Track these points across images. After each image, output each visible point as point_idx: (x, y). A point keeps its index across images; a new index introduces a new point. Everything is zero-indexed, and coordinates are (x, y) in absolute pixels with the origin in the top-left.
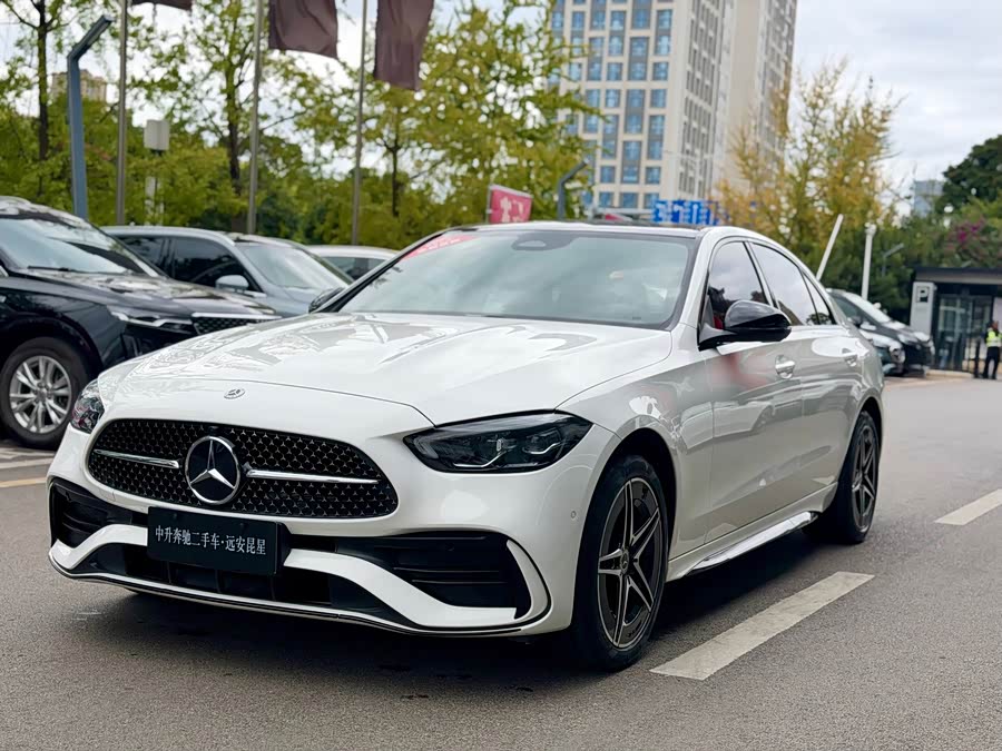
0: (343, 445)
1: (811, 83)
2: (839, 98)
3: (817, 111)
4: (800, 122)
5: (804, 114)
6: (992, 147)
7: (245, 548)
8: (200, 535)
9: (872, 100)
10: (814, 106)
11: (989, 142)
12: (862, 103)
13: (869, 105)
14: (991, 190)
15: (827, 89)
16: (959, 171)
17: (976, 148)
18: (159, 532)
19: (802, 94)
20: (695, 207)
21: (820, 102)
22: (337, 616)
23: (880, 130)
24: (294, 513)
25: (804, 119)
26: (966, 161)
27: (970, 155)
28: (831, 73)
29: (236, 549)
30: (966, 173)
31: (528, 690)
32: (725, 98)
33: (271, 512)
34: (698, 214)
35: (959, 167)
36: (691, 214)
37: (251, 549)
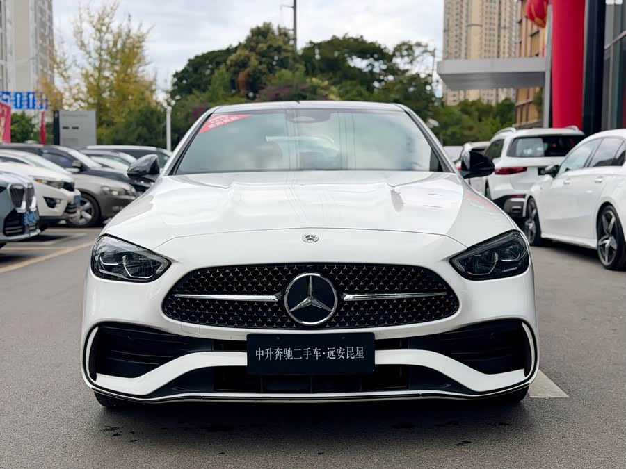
0: (418, 269)
1: (97, 17)
2: (114, 26)
3: (102, 34)
4: (92, 40)
5: (94, 36)
6: (199, 60)
7: (345, 355)
8: (302, 351)
9: (130, 28)
10: (100, 31)
11: (197, 57)
12: (126, 30)
13: (129, 31)
14: (203, 86)
15: (107, 20)
16: (182, 74)
17: (190, 60)
18: (259, 353)
19: (92, 22)
20: (18, 96)
21: (104, 28)
22: (418, 395)
23: (138, 48)
24: (381, 324)
25: (94, 39)
26: (185, 69)
27: (188, 65)
28: (108, 9)
29: (337, 356)
30: (186, 75)
31: (505, 424)
32: (11, 23)
33: (362, 325)
34: (21, 101)
35: (182, 72)
36: (16, 100)
37: (350, 356)
